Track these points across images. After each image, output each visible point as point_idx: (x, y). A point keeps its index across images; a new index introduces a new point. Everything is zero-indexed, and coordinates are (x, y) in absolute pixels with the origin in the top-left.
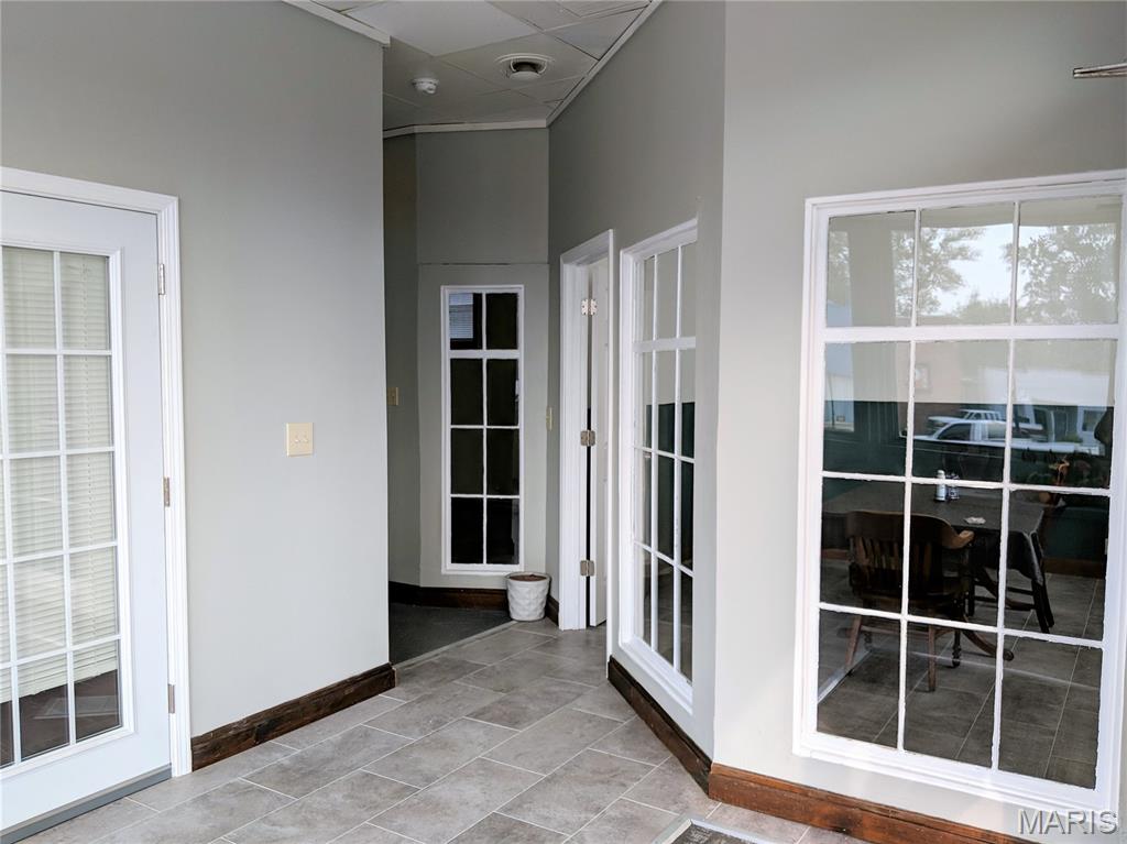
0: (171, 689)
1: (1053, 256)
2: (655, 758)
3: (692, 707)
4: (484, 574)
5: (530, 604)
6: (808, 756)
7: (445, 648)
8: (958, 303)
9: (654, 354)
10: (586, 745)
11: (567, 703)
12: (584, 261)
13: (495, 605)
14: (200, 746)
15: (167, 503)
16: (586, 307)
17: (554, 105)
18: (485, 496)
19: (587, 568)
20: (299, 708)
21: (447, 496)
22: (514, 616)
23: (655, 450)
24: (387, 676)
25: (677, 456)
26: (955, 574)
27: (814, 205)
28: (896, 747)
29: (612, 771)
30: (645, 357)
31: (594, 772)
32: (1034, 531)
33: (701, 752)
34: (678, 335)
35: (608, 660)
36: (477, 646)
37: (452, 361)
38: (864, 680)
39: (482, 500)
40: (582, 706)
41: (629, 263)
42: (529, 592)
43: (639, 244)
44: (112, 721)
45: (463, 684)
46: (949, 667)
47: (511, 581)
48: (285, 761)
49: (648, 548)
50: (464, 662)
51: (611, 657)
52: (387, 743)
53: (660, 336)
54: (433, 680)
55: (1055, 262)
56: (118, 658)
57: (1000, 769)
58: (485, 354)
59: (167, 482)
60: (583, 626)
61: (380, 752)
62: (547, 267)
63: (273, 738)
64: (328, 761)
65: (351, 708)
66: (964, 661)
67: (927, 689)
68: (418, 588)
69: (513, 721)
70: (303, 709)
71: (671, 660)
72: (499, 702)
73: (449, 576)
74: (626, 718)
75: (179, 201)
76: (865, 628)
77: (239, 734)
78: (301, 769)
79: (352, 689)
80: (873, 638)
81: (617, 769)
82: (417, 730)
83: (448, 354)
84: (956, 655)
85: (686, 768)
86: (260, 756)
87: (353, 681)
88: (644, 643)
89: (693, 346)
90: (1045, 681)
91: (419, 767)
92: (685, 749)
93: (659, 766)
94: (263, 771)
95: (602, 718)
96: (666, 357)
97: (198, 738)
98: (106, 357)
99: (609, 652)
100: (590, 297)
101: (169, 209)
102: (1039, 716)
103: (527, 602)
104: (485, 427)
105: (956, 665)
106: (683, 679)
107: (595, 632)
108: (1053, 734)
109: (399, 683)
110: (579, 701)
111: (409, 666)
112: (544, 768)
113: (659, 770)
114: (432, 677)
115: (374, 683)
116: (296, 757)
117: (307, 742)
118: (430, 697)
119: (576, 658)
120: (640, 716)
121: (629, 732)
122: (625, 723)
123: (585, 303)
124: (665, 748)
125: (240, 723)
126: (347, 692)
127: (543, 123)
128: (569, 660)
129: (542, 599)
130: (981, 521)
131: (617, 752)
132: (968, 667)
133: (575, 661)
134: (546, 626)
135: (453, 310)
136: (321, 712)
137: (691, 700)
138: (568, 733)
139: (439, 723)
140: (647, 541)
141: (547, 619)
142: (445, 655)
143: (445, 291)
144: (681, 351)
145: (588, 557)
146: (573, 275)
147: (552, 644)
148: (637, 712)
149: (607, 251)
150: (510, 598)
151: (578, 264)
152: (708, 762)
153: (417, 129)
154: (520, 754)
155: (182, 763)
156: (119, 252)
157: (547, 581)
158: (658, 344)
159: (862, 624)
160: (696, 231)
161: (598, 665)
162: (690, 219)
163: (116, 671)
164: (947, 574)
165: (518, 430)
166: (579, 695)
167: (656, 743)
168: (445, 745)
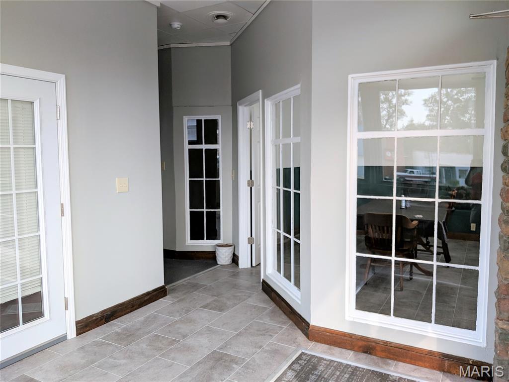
0: (66, 299)
1: (445, 103)
2: (284, 323)
3: (300, 300)
4: (205, 245)
5: (225, 257)
6: (352, 320)
7: (188, 278)
8: (403, 125)
9: (281, 145)
10: (254, 318)
11: (244, 300)
12: (249, 104)
13: (210, 258)
14: (80, 324)
15: (62, 215)
16: (249, 125)
17: (233, 35)
18: (205, 210)
19: (251, 241)
20: (124, 306)
21: (188, 210)
22: (219, 263)
23: (282, 188)
24: (163, 291)
25: (292, 190)
26: (409, 240)
27: (352, 78)
28: (390, 315)
29: (265, 330)
30: (277, 147)
31: (258, 331)
32: (444, 221)
33: (305, 320)
34: (292, 137)
35: (262, 281)
36: (203, 276)
37: (189, 150)
38: (372, 287)
39: (203, 212)
40: (251, 301)
41: (269, 104)
42: (225, 252)
43: (274, 96)
44: (40, 314)
45: (198, 293)
46: (408, 280)
47: (218, 247)
48: (119, 330)
49: (279, 231)
50: (197, 284)
51: (263, 280)
52: (165, 321)
53: (283, 137)
54: (183, 292)
55: (445, 106)
56: (41, 285)
57: (435, 323)
58: (204, 147)
59: (62, 205)
60: (250, 266)
61: (162, 325)
62: (231, 107)
63: (113, 320)
64: (139, 329)
65: (148, 305)
66: (414, 277)
67: (399, 290)
68: (175, 251)
69: (221, 309)
70: (126, 307)
71: (290, 280)
72: (214, 301)
73: (189, 246)
74: (271, 306)
75: (66, 76)
76: (372, 264)
77: (97, 319)
78: (126, 334)
79: (148, 297)
80: (375, 268)
81: (268, 329)
82: (178, 314)
83: (187, 147)
84: (411, 275)
85: (298, 328)
86: (108, 329)
87: (148, 293)
88: (277, 273)
89: (299, 141)
90: (449, 285)
91: (180, 331)
92: (297, 319)
93: (286, 327)
94: (109, 335)
95: (260, 307)
96: (286, 146)
97: (79, 321)
98: (33, 148)
99: (262, 277)
100: (251, 121)
101: (61, 80)
102: (447, 300)
103: (224, 256)
104: (204, 179)
105: (411, 279)
106: (296, 288)
107: (256, 268)
108: (454, 307)
109: (169, 293)
110: (250, 299)
111: (173, 286)
112: (236, 330)
113: (286, 329)
114: (183, 291)
115: (159, 294)
116: (124, 328)
117: (128, 322)
118: (183, 300)
119: (247, 280)
120: (276, 305)
121: (272, 312)
122: (270, 308)
123: (249, 123)
124: (288, 319)
125: (98, 313)
126: (146, 299)
127: (228, 43)
128: (243, 281)
129: (231, 255)
130: (421, 216)
131: (268, 322)
132: (416, 280)
133: (247, 282)
134: (233, 267)
135: (189, 127)
136: (134, 308)
137: (300, 298)
138: (245, 314)
139: (188, 311)
140: (279, 227)
141: (233, 264)
142: (189, 281)
143: (186, 118)
144: (293, 143)
145: (251, 236)
146: (243, 111)
147: (235, 275)
148: (275, 303)
149: (259, 100)
150: (217, 255)
151: (245, 106)
152: (308, 324)
153: (171, 46)
154: (224, 324)
155: (72, 333)
156: (38, 100)
157: (233, 247)
158: (282, 141)
159: (371, 262)
160: (300, 90)
161: (257, 283)
162: (297, 84)
163: (41, 291)
164: (406, 240)
165: (219, 181)
166: (249, 297)
167: (284, 317)
168: (191, 321)
